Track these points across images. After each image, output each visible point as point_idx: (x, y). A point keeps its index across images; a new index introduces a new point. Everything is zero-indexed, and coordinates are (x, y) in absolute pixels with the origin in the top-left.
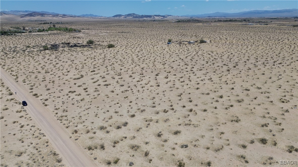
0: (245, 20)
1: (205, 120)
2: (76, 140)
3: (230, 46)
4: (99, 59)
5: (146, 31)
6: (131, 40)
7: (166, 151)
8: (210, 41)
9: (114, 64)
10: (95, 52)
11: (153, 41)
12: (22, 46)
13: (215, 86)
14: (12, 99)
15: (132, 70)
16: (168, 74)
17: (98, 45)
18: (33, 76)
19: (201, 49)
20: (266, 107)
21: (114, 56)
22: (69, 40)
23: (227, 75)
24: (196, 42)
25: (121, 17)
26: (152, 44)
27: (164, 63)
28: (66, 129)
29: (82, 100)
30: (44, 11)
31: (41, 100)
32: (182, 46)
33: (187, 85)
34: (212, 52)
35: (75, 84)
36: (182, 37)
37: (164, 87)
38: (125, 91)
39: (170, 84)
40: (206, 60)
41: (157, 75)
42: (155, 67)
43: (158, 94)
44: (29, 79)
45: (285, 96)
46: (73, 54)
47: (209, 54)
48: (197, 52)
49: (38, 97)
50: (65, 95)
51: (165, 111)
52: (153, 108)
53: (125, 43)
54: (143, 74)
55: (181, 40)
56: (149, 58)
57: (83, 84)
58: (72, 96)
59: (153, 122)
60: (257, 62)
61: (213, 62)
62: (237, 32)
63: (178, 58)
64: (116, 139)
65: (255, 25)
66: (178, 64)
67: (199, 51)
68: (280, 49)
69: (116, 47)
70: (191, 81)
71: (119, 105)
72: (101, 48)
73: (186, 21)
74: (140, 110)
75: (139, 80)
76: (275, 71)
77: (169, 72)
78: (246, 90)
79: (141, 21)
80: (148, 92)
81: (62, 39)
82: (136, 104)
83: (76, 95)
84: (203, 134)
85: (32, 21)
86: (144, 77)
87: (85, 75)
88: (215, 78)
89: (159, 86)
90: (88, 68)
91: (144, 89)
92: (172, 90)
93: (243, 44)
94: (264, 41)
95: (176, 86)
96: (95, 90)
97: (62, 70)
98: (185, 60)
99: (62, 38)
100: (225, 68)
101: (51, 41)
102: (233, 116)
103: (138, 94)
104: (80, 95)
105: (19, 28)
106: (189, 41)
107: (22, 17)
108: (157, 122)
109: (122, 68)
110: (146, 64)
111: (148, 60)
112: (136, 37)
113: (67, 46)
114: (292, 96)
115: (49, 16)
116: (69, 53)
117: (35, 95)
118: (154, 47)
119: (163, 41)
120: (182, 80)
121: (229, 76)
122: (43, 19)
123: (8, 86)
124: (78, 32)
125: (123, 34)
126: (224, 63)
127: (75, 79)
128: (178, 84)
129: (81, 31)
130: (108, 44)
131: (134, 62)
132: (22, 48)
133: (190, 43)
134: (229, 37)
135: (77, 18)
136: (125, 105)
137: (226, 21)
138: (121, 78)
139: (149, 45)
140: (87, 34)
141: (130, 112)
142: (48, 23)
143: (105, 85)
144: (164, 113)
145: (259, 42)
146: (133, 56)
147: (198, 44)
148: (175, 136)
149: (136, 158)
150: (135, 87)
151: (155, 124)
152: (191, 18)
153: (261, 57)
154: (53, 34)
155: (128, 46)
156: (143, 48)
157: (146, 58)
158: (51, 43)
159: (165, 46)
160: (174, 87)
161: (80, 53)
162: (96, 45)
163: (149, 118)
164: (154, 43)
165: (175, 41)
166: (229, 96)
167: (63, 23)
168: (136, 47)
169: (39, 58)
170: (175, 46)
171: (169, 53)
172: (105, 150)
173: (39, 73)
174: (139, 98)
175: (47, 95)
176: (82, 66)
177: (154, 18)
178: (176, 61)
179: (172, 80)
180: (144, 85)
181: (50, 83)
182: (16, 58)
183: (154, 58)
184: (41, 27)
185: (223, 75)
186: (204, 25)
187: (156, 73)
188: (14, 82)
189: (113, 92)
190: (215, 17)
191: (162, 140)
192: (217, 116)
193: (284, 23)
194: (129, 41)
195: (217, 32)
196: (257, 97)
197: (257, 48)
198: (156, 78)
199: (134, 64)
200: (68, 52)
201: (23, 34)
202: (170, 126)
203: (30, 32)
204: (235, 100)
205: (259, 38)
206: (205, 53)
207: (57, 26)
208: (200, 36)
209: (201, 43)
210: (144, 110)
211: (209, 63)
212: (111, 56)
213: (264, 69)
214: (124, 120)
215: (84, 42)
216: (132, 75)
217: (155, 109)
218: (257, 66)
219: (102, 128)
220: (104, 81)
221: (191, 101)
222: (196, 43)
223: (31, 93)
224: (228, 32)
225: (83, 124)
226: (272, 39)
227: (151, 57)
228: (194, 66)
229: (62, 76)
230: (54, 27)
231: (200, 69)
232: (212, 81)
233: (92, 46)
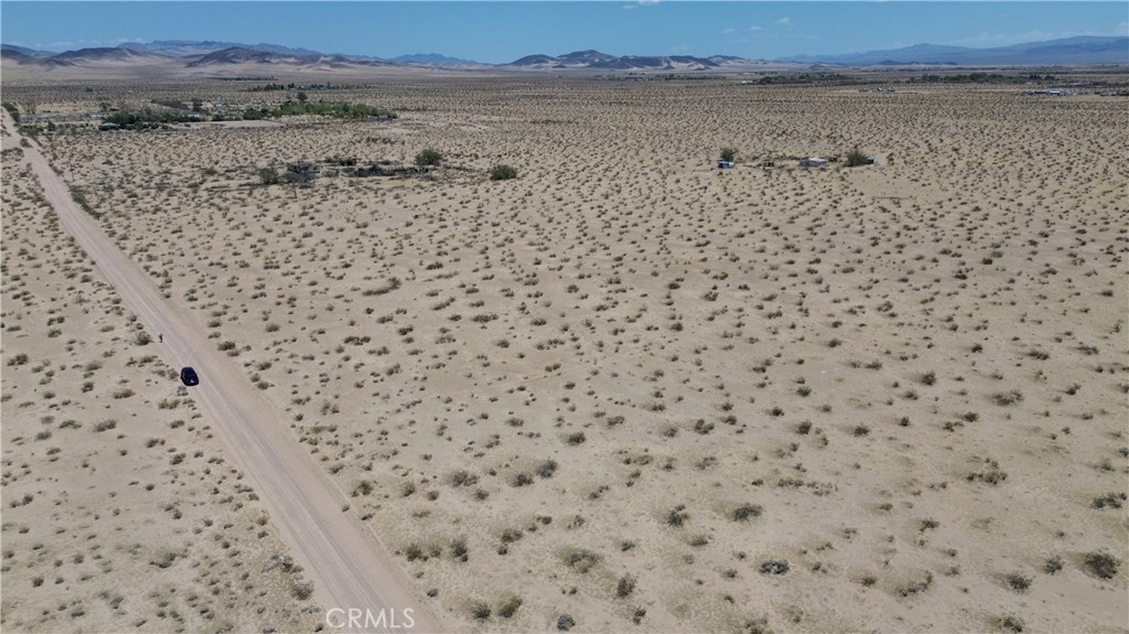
0: (1034, 77)
1: (858, 467)
2: (364, 519)
3: (969, 180)
4: (459, 220)
5: (636, 118)
6: (578, 153)
7: (700, 583)
8: (890, 159)
9: (511, 241)
10: (444, 195)
11: (661, 155)
12: (188, 169)
13: (905, 334)
14: (147, 360)
15: (578, 267)
16: (719, 283)
17: (457, 169)
18: (224, 278)
19: (852, 188)
20: (1117, 429)
21: (513, 213)
22: (353, 148)
23: (956, 293)
24: (833, 160)
25: (544, 65)
26: (660, 166)
27: (703, 241)
28: (332, 478)
29: (390, 372)
30: (268, 43)
31: (247, 365)
32: (774, 176)
33: (793, 327)
34: (897, 203)
35: (369, 311)
36: (775, 142)
37: (698, 331)
38: (551, 343)
39: (722, 323)
40: (868, 234)
41: (673, 286)
42: (669, 256)
43: (675, 359)
44: (210, 287)
46: (364, 199)
47: (884, 210)
48: (835, 202)
49: (236, 354)
50: (333, 353)
51: (702, 428)
52: (655, 413)
53: (554, 161)
54: (618, 282)
55: (770, 152)
56: (644, 218)
57: (397, 312)
58: (358, 353)
59: (652, 466)
60: (1084, 244)
61: (899, 241)
62: (999, 124)
63: (756, 224)
64: (512, 524)
65: (1075, 97)
66: (759, 245)
67: (842, 196)
69: (524, 176)
70: (806, 311)
71: (525, 395)
72: (468, 180)
73: (792, 78)
74: (604, 419)
75: (603, 303)
77: (720, 274)
78: (1035, 355)
79: (619, 79)
80: (637, 350)
81: (329, 146)
82: (591, 393)
83: (371, 352)
84: (849, 525)
85: (226, 79)
86: (624, 291)
87: (407, 279)
88: (906, 304)
89: (679, 328)
90: (417, 252)
91: (620, 337)
92: (731, 347)
93: (1025, 170)
94: (1111, 161)
95: (747, 331)
96: (440, 335)
97: (324, 259)
98: (787, 230)
99: (328, 140)
100: (950, 265)
101: (288, 152)
102: (976, 459)
103: (598, 355)
104: (385, 351)
105: (179, 103)
106: (803, 155)
107: (190, 65)
108: (669, 467)
109: (541, 255)
110: (634, 243)
111: (641, 229)
112: (599, 141)
113: (346, 171)
115: (286, 62)
116: (350, 198)
117: (228, 346)
118: (664, 177)
119: (703, 157)
120: (771, 307)
121: (965, 299)
122: (262, 74)
123: (135, 313)
124: (383, 120)
125: (551, 127)
126: (943, 245)
127: (369, 293)
128: (755, 324)
129: (395, 117)
130: (492, 168)
131: (585, 235)
132: (189, 175)
133: (806, 164)
134: (968, 142)
135: (383, 70)
136: (550, 398)
137: (957, 79)
138: (537, 296)
139: (646, 170)
140: (419, 126)
141: (564, 424)
142: (282, 88)
143: (477, 319)
144: (697, 436)
145: (1090, 165)
146: (583, 213)
147: (838, 170)
148: (737, 524)
149: (583, 601)
150: (587, 331)
151: (663, 474)
152: (815, 66)
153: (1101, 224)
154: (298, 127)
155: (568, 174)
156: (621, 182)
157: (633, 219)
158: (290, 161)
159: (709, 176)
160: (739, 335)
161: (389, 198)
162: (449, 168)
163: (636, 450)
164: (665, 162)
165: (747, 157)
166: (960, 379)
167: (333, 88)
168: (595, 178)
169: (244, 213)
170: (750, 177)
171: (722, 203)
172: (470, 564)
173: (242, 267)
174: (602, 373)
175: (267, 349)
176: (396, 245)
177: (670, 67)
178: (752, 232)
179: (733, 305)
180: (620, 324)
181: (279, 304)
182: (166, 211)
183: (665, 221)
184: (256, 101)
185: (937, 293)
186: (864, 94)
187: (672, 279)
188: (156, 296)
189: (504, 344)
190: (913, 63)
191: (685, 539)
192: (908, 454)
194: (572, 157)
195: (919, 122)
196: (1077, 387)
197: (1081, 188)
198: (669, 298)
199: (588, 244)
200: (349, 192)
201: (194, 126)
202: (718, 485)
203: (218, 118)
204: (986, 397)
205: (1094, 147)
206: (867, 203)
207: (312, 98)
208: (847, 136)
209: (851, 165)
210: (620, 420)
211: (883, 245)
212: (501, 209)
213: (1109, 274)
214: (542, 455)
215: (406, 156)
216: (578, 283)
217: (659, 415)
218: (1083, 261)
219: (460, 480)
220: (473, 305)
221: (805, 393)
222: (832, 166)
223: (214, 340)
224: (962, 122)
225: (394, 461)
227: (654, 217)
228: (820, 256)
229: (323, 283)
230: (300, 101)
231: (844, 266)
232: (893, 315)
233: (434, 173)
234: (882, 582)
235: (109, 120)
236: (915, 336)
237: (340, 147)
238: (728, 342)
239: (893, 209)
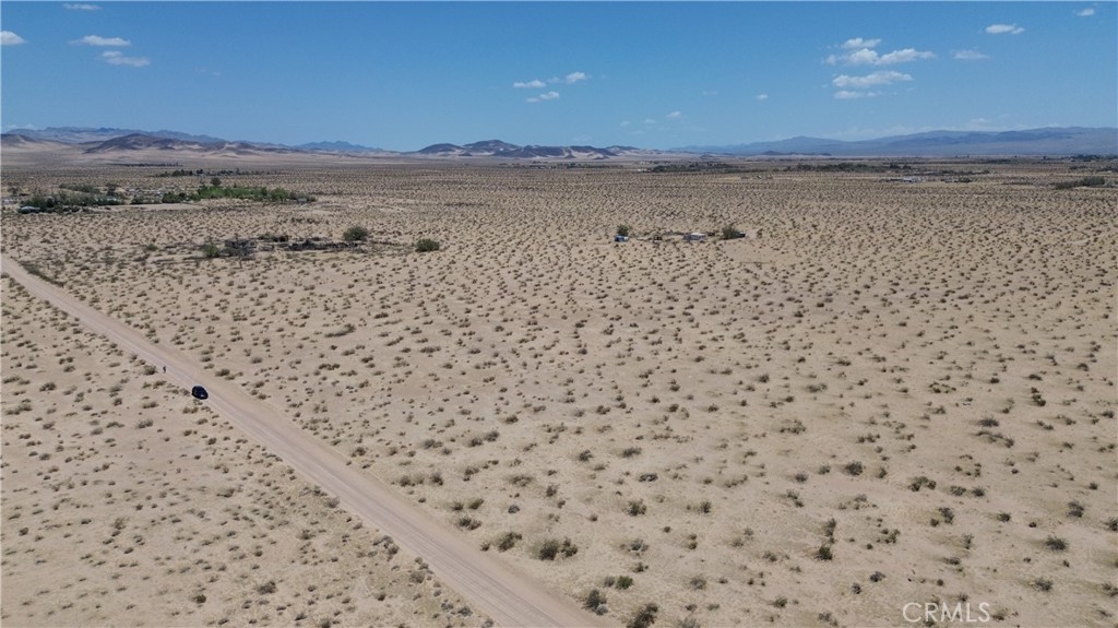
0: (894, 167)
1: (708, 428)
2: (364, 468)
3: (820, 249)
4: (394, 283)
5: (542, 201)
6: (493, 230)
7: (600, 487)
8: (760, 234)
9: (443, 297)
10: (377, 264)
11: (565, 232)
12: (128, 246)
13: (751, 352)
14: (159, 384)
15: (502, 313)
16: (614, 323)
17: (384, 243)
18: (201, 329)
19: (724, 255)
20: (884, 403)
21: (441, 276)
22: (280, 227)
23: (793, 326)
24: (711, 235)
25: (450, 153)
26: (565, 240)
27: (603, 294)
28: (334, 448)
29: (362, 386)
30: (169, 130)
31: (244, 385)
32: (661, 247)
33: (670, 350)
34: (759, 266)
35: (334, 348)
36: (664, 221)
37: (597, 353)
38: (485, 364)
39: (620, 348)
40: (733, 288)
41: (579, 325)
42: (575, 305)
43: (581, 372)
44: (190, 335)
45: (948, 378)
46: (304, 268)
47: (748, 271)
48: (710, 266)
49: (232, 378)
50: (312, 376)
51: (601, 411)
52: (566, 405)
53: (472, 236)
54: (535, 324)
55: (660, 229)
56: (554, 279)
57: (357, 348)
58: (333, 375)
59: (567, 432)
60: (895, 292)
61: (756, 292)
62: (855, 206)
63: (645, 282)
64: (471, 464)
65: (924, 183)
66: (646, 297)
67: (717, 262)
68: (981, 256)
69: (446, 248)
70: (681, 340)
71: (470, 397)
72: (396, 252)
73: (683, 167)
74: (531, 409)
75: (525, 337)
76: (940, 317)
77: (615, 317)
78: (842, 363)
79: (523, 167)
80: (553, 368)
81: (256, 226)
82: (520, 394)
83: (343, 374)
84: (699, 456)
85: (128, 165)
86: (541, 330)
87: (360, 326)
88: (755, 334)
89: (584, 352)
90: (364, 307)
91: (539, 359)
92: (623, 364)
93: (866, 241)
94: (936, 234)
95: (636, 353)
96: (396, 362)
97: (284, 313)
98: (670, 287)
99: (254, 220)
100: (792, 308)
101: (219, 231)
102: (788, 421)
103: (523, 371)
104: (353, 373)
105: (91, 188)
106: (687, 231)
107: (89, 151)
108: (578, 432)
109: (470, 307)
110: (546, 296)
111: (552, 287)
112: (510, 221)
113: (281, 246)
114: (969, 377)
115: (190, 149)
116: (292, 267)
117: (224, 373)
118: (569, 249)
119: (602, 233)
120: (655, 338)
121: (799, 330)
122: (165, 160)
123: (136, 353)
124: (303, 203)
125: (464, 209)
126: (789, 295)
127: (330, 335)
128: (641, 348)
129: (314, 200)
130: (415, 242)
131: (505, 292)
132: (131, 251)
133: (689, 238)
134: (826, 220)
135: (289, 157)
136: (489, 398)
137: (827, 168)
138: (470, 334)
139: (553, 243)
140: (338, 208)
141: (501, 413)
142: (191, 173)
143: (423, 351)
144: (598, 415)
145: (918, 237)
146: (502, 276)
147: (715, 242)
148: (625, 459)
149: (524, 500)
150: (514, 356)
151: (574, 436)
152: (705, 156)
153: (912, 279)
154: (220, 209)
155: (485, 247)
156: (533, 253)
157: (544, 280)
158: (225, 238)
159: (607, 248)
162: (376, 243)
163: (556, 423)
164: (569, 237)
165: (640, 233)
166: (786, 378)
167: (243, 174)
168: (509, 250)
169: (198, 280)
170: (641, 248)
171: (618, 267)
172: (444, 486)
173: (213, 320)
174: (527, 382)
175: (256, 374)
176: (343, 302)
177: (571, 157)
178: (642, 288)
179: (624, 337)
180: (538, 351)
181: (256, 344)
182: (123, 280)
183: (571, 281)
184: (168, 185)
185: (779, 326)
186: (746, 181)
187: (578, 320)
188: (146, 343)
189: (449, 366)
190: (791, 154)
191: (590, 467)
192: (744, 420)
193: (1030, 175)
194: (487, 233)
195: (789, 204)
196: (866, 381)
197: (906, 254)
198: (576, 333)
199: (509, 298)
200: (288, 263)
201: (113, 209)
202: (613, 440)
203: (137, 202)
204: (803, 388)
205: (926, 224)
206: (735, 266)
207: (226, 182)
208: (726, 216)
209: (727, 239)
210: (542, 408)
211: (743, 295)
212: (430, 274)
213: (909, 312)
214: (487, 429)
215: (333, 233)
216: (503, 325)
217: (571, 405)
218: (891, 304)
219: (429, 445)
220: (419, 342)
221: (675, 389)
222: (710, 239)
223: (209, 370)
224: (826, 203)
225: (378, 437)
226: (965, 227)
227: (561, 278)
228: (694, 304)
229: (288, 330)
230: (213, 186)
231: (711, 309)
232: (744, 341)
233: (363, 247)
234: (715, 481)
235: (28, 204)
236: (759, 354)
237: (268, 226)
238: (621, 360)
239: (756, 270)
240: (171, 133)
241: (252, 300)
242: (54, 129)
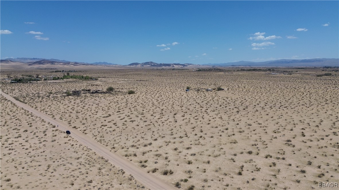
0: (269, 70)
1: (210, 142)
2: (115, 152)
3: (245, 94)
4: (122, 103)
5: (165, 79)
6: (150, 88)
7: (180, 157)
8: (228, 89)
9: (136, 106)
10: (116, 97)
11: (171, 88)
12: (44, 92)
14: (57, 130)
15: (153, 111)
16: (185, 114)
17: (118, 92)
18: (67, 115)
19: (217, 95)
20: (261, 136)
21: (135, 101)
22: (88, 87)
23: (236, 115)
24: (214, 89)
25: (137, 65)
26: (171, 91)
27: (182, 106)
28: (106, 147)
29: (114, 131)
31: (80, 130)
32: (199, 93)
33: (201, 121)
34: (227, 98)
35: (105, 120)
36: (200, 85)
37: (180, 122)
38: (148, 125)
39: (186, 121)
40: (219, 104)
42: (174, 109)
43: (175, 127)
44: (64, 117)
45: (279, 129)
46: (96, 98)
47: (224, 100)
48: (213, 98)
49: (77, 129)
50: (99, 128)
51: (181, 137)
53: (144, 90)
54: (162, 114)
55: (199, 88)
56: (168, 102)
57: (112, 120)
58: (105, 128)
59: (171, 143)
60: (266, 106)
61: (226, 105)
62: (257, 81)
63: (194, 102)
64: (144, 151)
65: (278, 75)
66: (194, 107)
67: (215, 97)
68: (292, 96)
69: (136, 93)
70: (204, 118)
71: (144, 134)
72: (122, 94)
73: (207, 70)
74: (161, 137)
75: (159, 118)
76: (278, 113)
77: (185, 112)
78: (249, 125)
79: (159, 70)
80: (167, 126)
81: (81, 87)
82: (158, 133)
83: (108, 128)
84: (207, 149)
85: (41, 69)
86: (164, 115)
87: (112, 114)
88: (225, 117)
89: (176, 122)
90: (113, 109)
91: (163, 123)
92: (187, 125)
93: (259, 91)
94: (280, 89)
96: (123, 124)
97: (91, 111)
98: (201, 104)
99: (80, 85)
100: (236, 110)
101: (70, 88)
102: (233, 140)
103: (159, 127)
104: (111, 127)
105: (31, 75)
106: (207, 88)
107: (30, 65)
109: (144, 109)
110: (166, 106)
111: (167, 104)
112: (155, 85)
113: (88, 92)
114: (285, 129)
115: (60, 64)
117: (75, 127)
118: (172, 93)
119: (182, 89)
120: (196, 118)
121: (237, 116)
122: (53, 68)
123: (49, 122)
124: (94, 80)
125: (142, 82)
126: (235, 106)
127: (104, 117)
128: (192, 121)
129: (97, 79)
130: (128, 91)
131: (154, 105)
132: (45, 94)
133: (207, 90)
134: (248, 85)
135: (90, 67)
136: (149, 134)
137: (250, 70)
138: (144, 117)
139: (168, 92)
140: (105, 82)
141: (153, 138)
142: (60, 71)
143: (131, 121)
144: (180, 139)
145: (274, 90)
146: (153, 101)
147: (215, 92)
148: (187, 150)
149: (159, 160)
150: (156, 123)
151: (173, 144)
152: (213, 67)
153: (271, 102)
154: (70, 82)
155: (148, 93)
156: (162, 94)
157: (165, 102)
158: (72, 90)
159: (184, 93)
160: (189, 123)
161: (102, 98)
162: (116, 91)
163: (168, 141)
164: (172, 90)
165: (193, 89)
166: (233, 129)
167: (76, 71)
168: (155, 93)
169: (65, 102)
170: (193, 93)
171: (186, 98)
172: (137, 157)
173: (71, 113)
174: (160, 130)
175: (84, 128)
176: (107, 108)
177: (173, 67)
178: (193, 104)
179: (188, 118)
180: (163, 121)
181: (83, 120)
182: (44, 102)
183: (173, 102)
184: (54, 75)
185: (232, 115)
186: (225, 74)
187: (175, 113)
188: (52, 119)
189: (138, 125)
190: (239, 66)
191: (177, 152)
192: (221, 140)
193: (310, 72)
194: (149, 89)
195: (237, 81)
196: (256, 130)
197: (270, 95)
198: (174, 116)
199: (155, 107)
200: (91, 97)
201: (38, 82)
202: (184, 145)
203: (45, 80)
204: (238, 132)
205: (277, 86)
206: (220, 98)
207: (71, 74)
208: (219, 84)
209: (218, 90)
210: (164, 137)
211: (222, 106)
212: (132, 100)
213: (269, 111)
214: (148, 142)
215: (104, 89)
216: (153, 114)
217: (172, 136)
218: (264, 109)
219: (133, 146)
220: (129, 119)
221: (202, 132)
222: (214, 91)
223: (70, 126)
224: (248, 80)
225: (118, 144)
226: (288, 88)
227: (170, 101)
228: (208, 109)
229: (92, 116)
230: (67, 75)
231: (213, 110)
232: (222, 119)
233: (112, 93)
234: (212, 156)
235: (13, 80)
236: (226, 122)
237: (84, 87)
238: (186, 124)
239: (226, 99)
240: (54, 59)
241: (81, 107)
242: (19, 58)
